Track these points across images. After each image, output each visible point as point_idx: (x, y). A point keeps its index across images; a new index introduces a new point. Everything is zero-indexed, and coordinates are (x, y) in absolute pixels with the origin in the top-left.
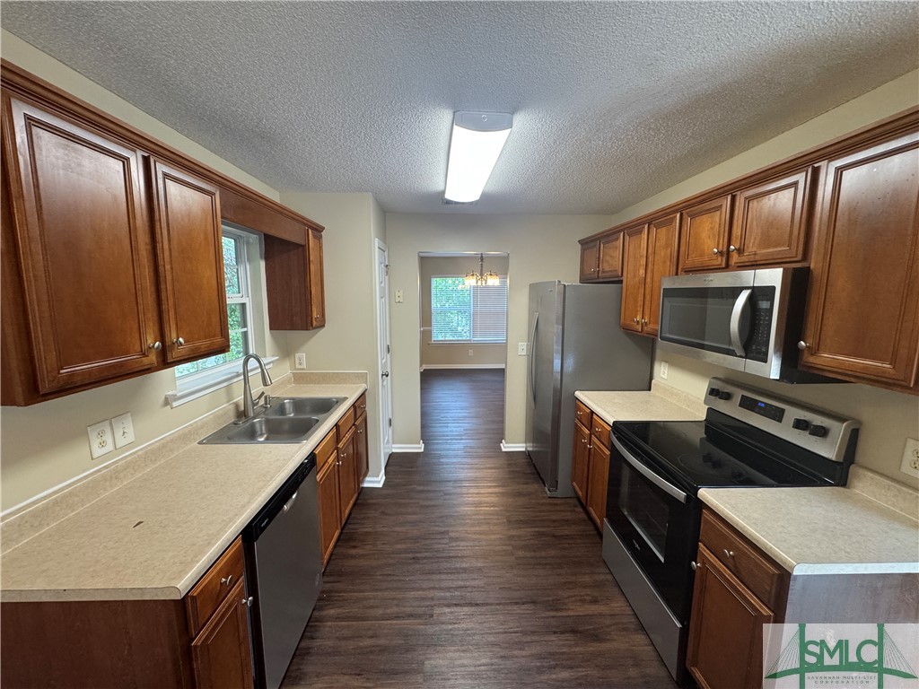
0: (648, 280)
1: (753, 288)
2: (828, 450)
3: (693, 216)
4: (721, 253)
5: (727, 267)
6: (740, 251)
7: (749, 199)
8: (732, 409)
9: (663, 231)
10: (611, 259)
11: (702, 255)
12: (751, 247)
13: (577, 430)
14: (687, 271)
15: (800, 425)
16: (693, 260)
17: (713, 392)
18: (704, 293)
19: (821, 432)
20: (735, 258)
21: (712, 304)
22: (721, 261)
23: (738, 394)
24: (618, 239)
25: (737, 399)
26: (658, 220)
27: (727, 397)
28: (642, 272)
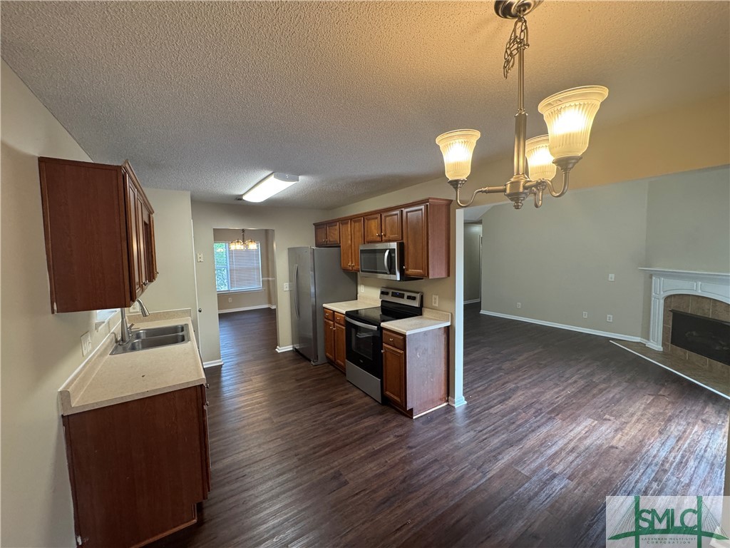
0: (353, 245)
1: (390, 249)
2: (416, 304)
3: (368, 220)
4: (379, 235)
5: (381, 241)
6: (385, 235)
7: (385, 217)
8: (389, 298)
9: (357, 224)
10: (334, 235)
11: (373, 236)
12: (388, 235)
13: (326, 324)
14: (368, 242)
15: (409, 298)
16: (370, 238)
17: (382, 293)
18: (375, 251)
19: (414, 298)
20: (384, 238)
21: (378, 255)
22: (379, 239)
23: (391, 292)
24: (336, 225)
25: (390, 294)
26: (354, 219)
27: (387, 294)
28: (350, 242)
